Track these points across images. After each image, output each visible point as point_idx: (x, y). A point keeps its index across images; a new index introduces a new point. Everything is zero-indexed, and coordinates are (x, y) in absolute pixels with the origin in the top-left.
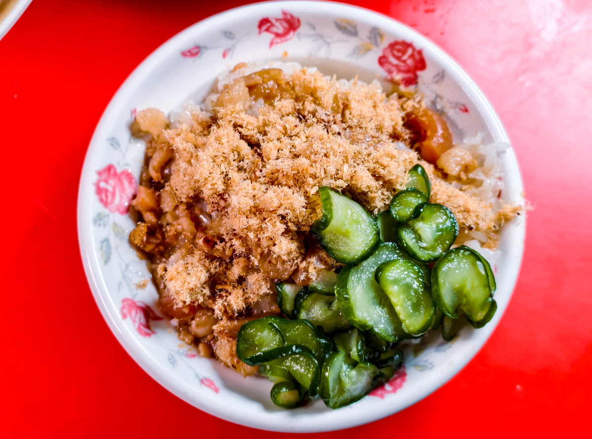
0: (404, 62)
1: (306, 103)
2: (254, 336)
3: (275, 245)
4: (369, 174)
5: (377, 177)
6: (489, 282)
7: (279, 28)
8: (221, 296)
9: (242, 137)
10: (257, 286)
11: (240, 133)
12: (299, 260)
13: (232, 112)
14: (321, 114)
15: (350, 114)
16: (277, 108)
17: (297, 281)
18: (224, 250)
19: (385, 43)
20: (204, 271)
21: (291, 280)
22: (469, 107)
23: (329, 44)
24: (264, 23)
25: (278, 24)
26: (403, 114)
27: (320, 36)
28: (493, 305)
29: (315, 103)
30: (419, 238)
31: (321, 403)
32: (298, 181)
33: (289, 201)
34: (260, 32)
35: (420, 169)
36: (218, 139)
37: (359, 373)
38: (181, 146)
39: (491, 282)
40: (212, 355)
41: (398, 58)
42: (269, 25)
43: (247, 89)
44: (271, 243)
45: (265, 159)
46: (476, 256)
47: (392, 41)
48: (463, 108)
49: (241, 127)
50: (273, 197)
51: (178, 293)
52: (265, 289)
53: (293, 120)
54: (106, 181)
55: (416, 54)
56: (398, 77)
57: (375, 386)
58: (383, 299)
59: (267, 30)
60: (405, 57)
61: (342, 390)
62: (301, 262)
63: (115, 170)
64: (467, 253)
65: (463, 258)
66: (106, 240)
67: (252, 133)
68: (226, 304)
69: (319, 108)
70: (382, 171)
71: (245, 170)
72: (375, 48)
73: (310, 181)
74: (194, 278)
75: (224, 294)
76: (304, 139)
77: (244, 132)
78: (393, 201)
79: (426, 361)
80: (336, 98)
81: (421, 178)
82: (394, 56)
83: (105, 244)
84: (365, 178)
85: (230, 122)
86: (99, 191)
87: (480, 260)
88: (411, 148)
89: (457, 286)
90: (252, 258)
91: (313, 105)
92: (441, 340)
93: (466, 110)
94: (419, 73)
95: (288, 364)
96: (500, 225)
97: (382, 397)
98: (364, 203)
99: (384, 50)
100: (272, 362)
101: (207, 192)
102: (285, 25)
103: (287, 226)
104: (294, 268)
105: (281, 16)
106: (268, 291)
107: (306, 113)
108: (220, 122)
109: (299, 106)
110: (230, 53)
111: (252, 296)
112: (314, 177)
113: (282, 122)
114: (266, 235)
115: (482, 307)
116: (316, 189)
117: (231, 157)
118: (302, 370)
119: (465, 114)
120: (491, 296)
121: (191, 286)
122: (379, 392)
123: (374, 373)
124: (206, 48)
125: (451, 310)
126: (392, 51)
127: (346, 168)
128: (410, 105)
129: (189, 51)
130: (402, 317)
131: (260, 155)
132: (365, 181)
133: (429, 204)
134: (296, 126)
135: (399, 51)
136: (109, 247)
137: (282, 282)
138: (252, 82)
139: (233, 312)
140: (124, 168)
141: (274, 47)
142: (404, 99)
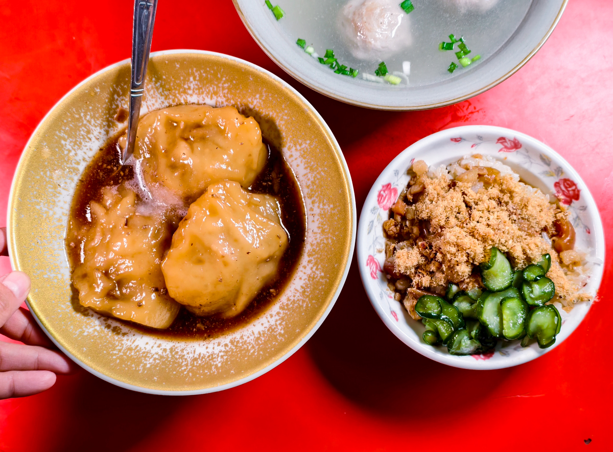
0: (569, 191)
1: (505, 196)
2: (426, 303)
3: (458, 265)
4: (521, 250)
5: (525, 253)
6: (557, 328)
7: (508, 144)
8: (419, 276)
9: (465, 201)
10: (440, 280)
11: (464, 198)
12: (467, 277)
13: (465, 187)
14: (511, 206)
15: (526, 212)
16: (489, 193)
17: (461, 287)
18: (430, 254)
19: (563, 177)
20: (416, 261)
21: (457, 284)
22: (591, 231)
23: (532, 163)
24: (502, 140)
25: (509, 143)
26: (554, 219)
27: (529, 157)
28: (554, 341)
29: (510, 198)
30: (532, 292)
31: (446, 349)
32: (484, 240)
33: (475, 248)
34: (497, 143)
35: (547, 257)
36: (452, 198)
37: (472, 343)
38: (430, 191)
39: (558, 328)
40: (401, 301)
41: (566, 188)
42: (504, 141)
43: (478, 176)
44: (456, 263)
45: (471, 219)
46: (556, 313)
47: (567, 178)
48: (588, 230)
49: (466, 195)
50: (468, 241)
51: (399, 266)
52: (442, 283)
53: (494, 203)
54: (384, 191)
55: (576, 190)
56: (562, 197)
57: (476, 353)
58: (500, 314)
59: (502, 143)
60: (570, 189)
61: (459, 348)
62: (467, 279)
63: (391, 186)
64: (552, 310)
65: (549, 312)
66: (372, 222)
67: (471, 201)
68: (420, 281)
69: (510, 202)
70: (528, 251)
71: (458, 219)
72: (556, 176)
73: (490, 242)
74: (410, 262)
75: (421, 275)
76: (496, 217)
77: (467, 198)
78: (527, 267)
79: (507, 352)
80: (522, 200)
81: (547, 262)
82: (564, 185)
83: (371, 223)
84: (518, 251)
85: (462, 190)
86: (380, 195)
87: (557, 316)
88: (550, 238)
89: (539, 324)
90: (443, 266)
91: (508, 199)
92: (519, 345)
93: (589, 233)
94: (573, 200)
95: (438, 324)
96: (577, 301)
97: (477, 359)
98: (512, 262)
99: (560, 180)
100: (430, 319)
101: (434, 222)
102: (513, 144)
103: (468, 259)
104: (462, 280)
105: (512, 139)
106: (444, 285)
107: (503, 201)
108: (457, 188)
109: (501, 195)
110: (476, 146)
111: (434, 283)
112: (493, 241)
113: (488, 202)
114: (456, 259)
115: (547, 339)
116: (491, 247)
117: (455, 210)
118: (444, 330)
119: (587, 234)
120: (555, 336)
121: (407, 265)
122: (476, 356)
123: (479, 346)
124: (465, 140)
125: (531, 334)
126: (564, 183)
127: (510, 242)
128: (560, 215)
129: (455, 139)
130: (504, 326)
131: (470, 215)
132: (518, 253)
133: (544, 277)
134: (495, 208)
135: (568, 184)
136: (372, 225)
137: (452, 283)
138: (481, 173)
139: (421, 286)
140: (395, 187)
141: (501, 152)
142: (559, 210)
